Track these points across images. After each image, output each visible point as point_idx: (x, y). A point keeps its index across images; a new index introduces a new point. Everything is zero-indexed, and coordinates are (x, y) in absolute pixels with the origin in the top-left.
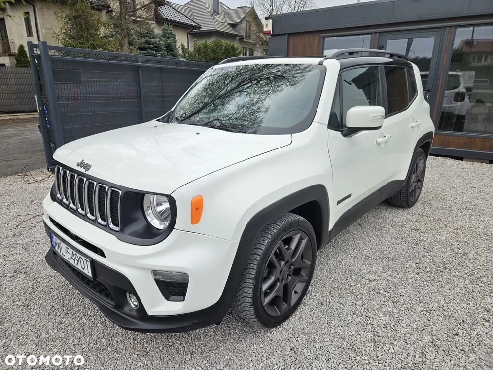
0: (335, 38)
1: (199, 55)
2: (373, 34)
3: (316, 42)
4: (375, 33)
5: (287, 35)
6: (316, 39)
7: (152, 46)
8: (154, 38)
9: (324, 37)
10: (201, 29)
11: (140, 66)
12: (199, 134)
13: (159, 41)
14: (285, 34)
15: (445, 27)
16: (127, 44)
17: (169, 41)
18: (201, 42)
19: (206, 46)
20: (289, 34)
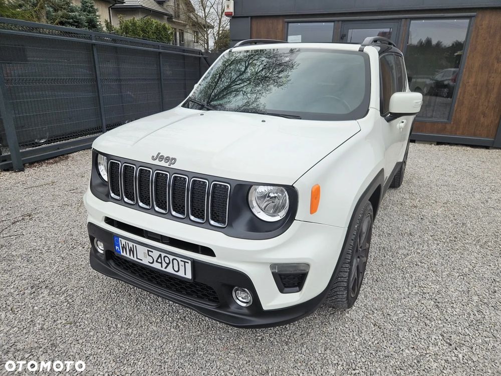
0: (299, 24)
1: (127, 33)
2: (336, 23)
3: (280, 26)
4: (338, 21)
5: (250, 18)
6: (280, 24)
7: (71, 20)
8: (72, 11)
9: (288, 22)
10: (124, 4)
11: (94, 44)
12: (265, 121)
13: (80, 15)
14: (248, 17)
15: (401, 19)
16: (45, 17)
17: (91, 16)
18: (128, 19)
19: (134, 24)
20: (252, 17)
